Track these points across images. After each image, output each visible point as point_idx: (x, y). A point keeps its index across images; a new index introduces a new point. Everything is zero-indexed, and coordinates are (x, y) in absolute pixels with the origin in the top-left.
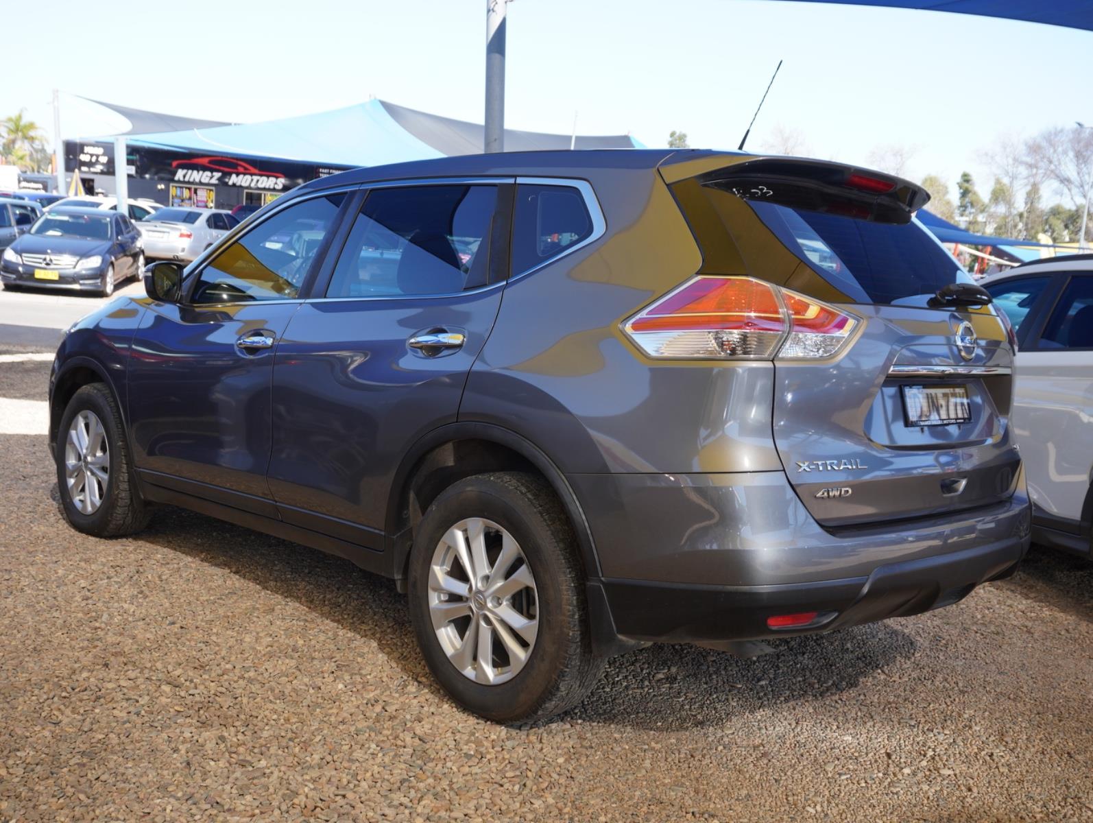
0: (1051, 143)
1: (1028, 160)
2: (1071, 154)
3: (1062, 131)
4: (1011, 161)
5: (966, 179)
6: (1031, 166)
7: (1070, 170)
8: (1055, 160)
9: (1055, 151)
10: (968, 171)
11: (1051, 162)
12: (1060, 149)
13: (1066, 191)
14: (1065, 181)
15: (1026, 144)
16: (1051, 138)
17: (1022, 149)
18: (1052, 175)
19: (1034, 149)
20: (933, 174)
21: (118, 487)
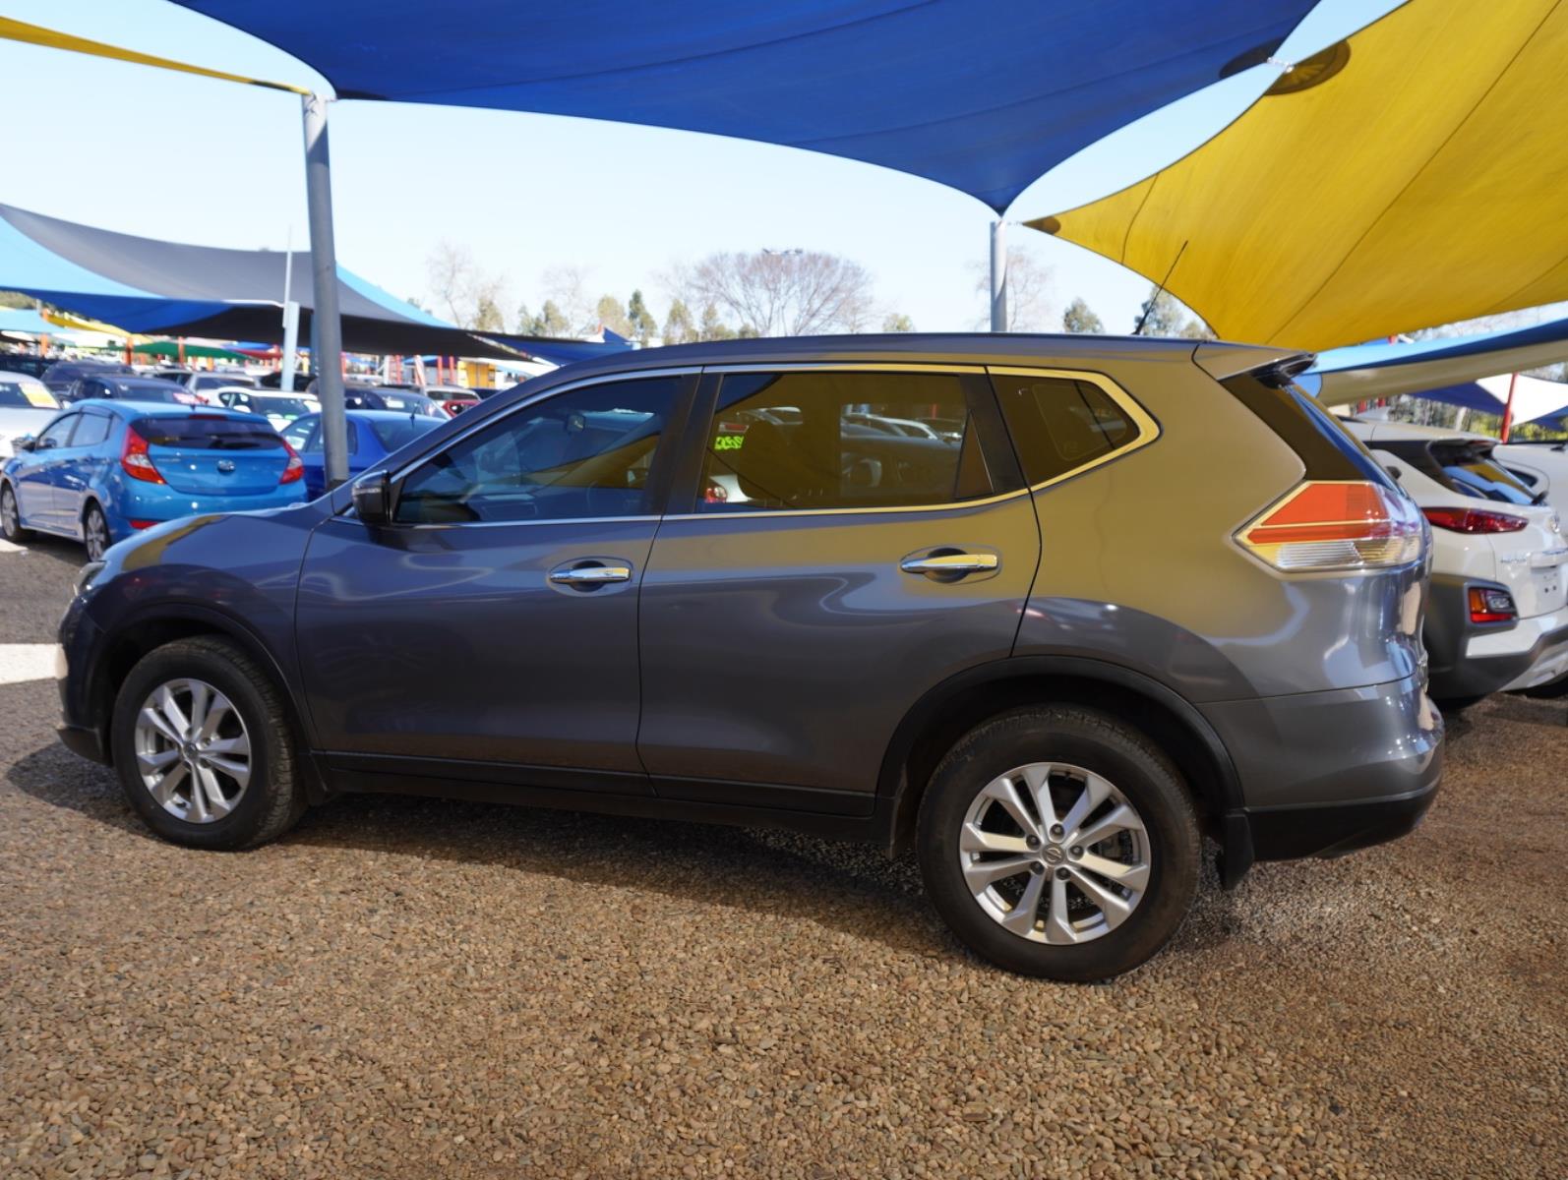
0: (717, 266)
1: (701, 283)
2: (737, 278)
3: (726, 255)
4: (683, 283)
5: (637, 298)
6: (700, 288)
7: (737, 292)
8: (723, 283)
9: (723, 275)
10: (640, 289)
11: (720, 285)
12: (727, 273)
13: (735, 312)
14: (734, 303)
15: (696, 268)
16: (718, 262)
17: (692, 273)
18: (723, 298)
19: (704, 272)
20: (609, 294)
21: (277, 780)
